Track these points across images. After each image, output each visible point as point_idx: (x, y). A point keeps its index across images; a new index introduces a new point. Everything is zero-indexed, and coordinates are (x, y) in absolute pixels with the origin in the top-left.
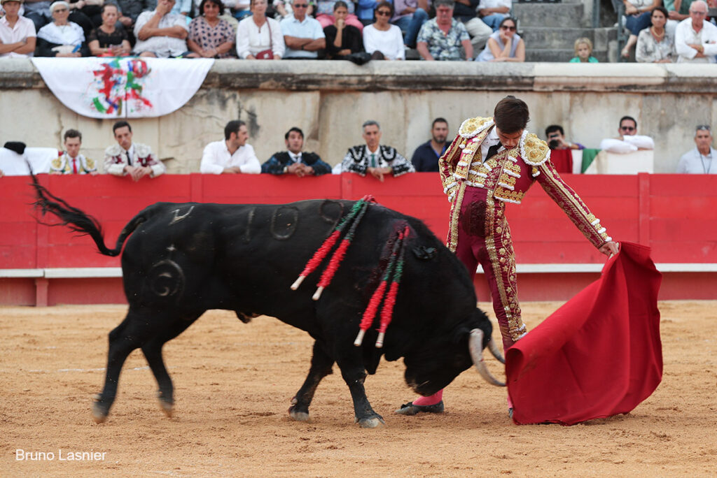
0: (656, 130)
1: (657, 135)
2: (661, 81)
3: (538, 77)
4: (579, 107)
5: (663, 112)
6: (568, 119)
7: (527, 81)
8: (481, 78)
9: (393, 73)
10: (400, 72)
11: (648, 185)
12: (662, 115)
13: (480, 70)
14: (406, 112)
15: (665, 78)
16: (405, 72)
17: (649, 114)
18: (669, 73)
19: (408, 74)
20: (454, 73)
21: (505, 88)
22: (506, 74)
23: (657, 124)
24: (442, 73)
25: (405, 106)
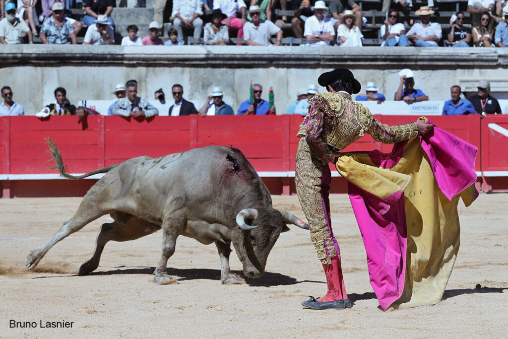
0: (201, 88)
1: (201, 91)
2: (204, 56)
3: (126, 54)
4: (152, 73)
5: (205, 76)
6: (145, 81)
7: (119, 56)
8: (90, 55)
9: (35, 52)
10: (39, 51)
11: (196, 122)
12: (204, 78)
13: (90, 50)
14: (43, 76)
15: (206, 55)
16: (43, 51)
17: (196, 78)
18: (208, 51)
19: (45, 52)
20: (74, 52)
21: (105, 62)
22: (106, 52)
23: (201, 84)
24: (66, 52)
25: (42, 72)
